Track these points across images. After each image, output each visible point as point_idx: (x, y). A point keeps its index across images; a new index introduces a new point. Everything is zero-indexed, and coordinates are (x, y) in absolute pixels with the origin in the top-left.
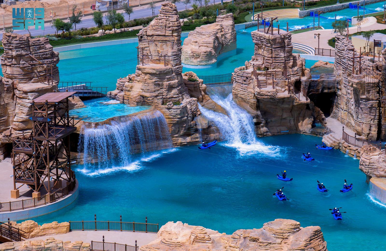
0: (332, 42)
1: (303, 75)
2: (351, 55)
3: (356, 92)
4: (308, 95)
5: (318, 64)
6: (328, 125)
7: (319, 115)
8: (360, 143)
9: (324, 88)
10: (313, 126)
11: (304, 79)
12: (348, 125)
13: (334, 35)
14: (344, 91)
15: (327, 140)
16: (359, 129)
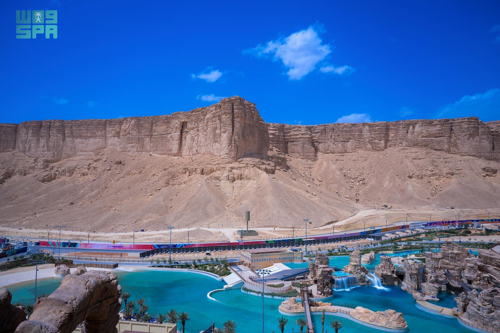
0: (403, 261)
1: (395, 269)
2: (408, 265)
3: (410, 275)
4: (396, 275)
5: (399, 266)
6: (402, 284)
7: (400, 281)
8: (412, 290)
9: (401, 273)
10: (398, 283)
11: (395, 270)
12: (409, 284)
13: (403, 259)
14: (407, 275)
15: (402, 288)
16: (412, 286)
